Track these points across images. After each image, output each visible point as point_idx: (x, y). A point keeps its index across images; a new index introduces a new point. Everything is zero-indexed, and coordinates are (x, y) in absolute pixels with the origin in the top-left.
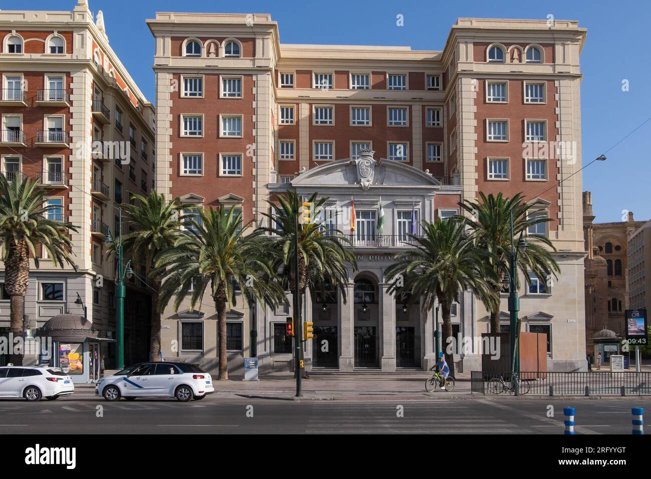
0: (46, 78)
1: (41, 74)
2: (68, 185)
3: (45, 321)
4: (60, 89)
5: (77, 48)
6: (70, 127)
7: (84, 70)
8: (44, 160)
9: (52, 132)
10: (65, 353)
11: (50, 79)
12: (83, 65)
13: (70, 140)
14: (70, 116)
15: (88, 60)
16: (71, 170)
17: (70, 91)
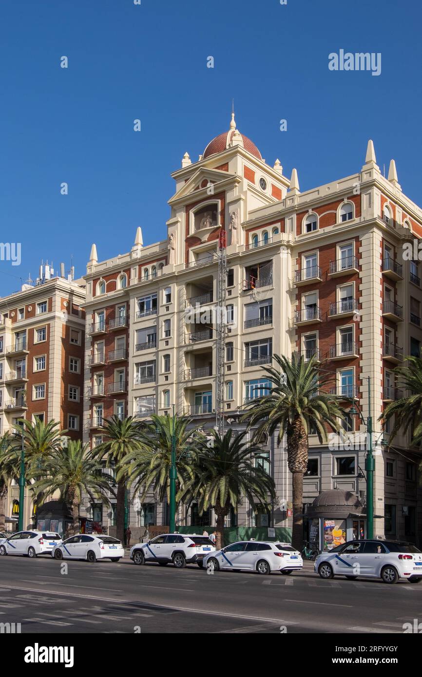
0: (338, 248)
1: (333, 246)
2: (359, 354)
3: (314, 497)
4: (350, 257)
5: (365, 209)
6: (359, 293)
7: (371, 231)
8: (337, 331)
9: (344, 302)
10: (329, 530)
11: (342, 248)
12: (371, 225)
13: (360, 307)
14: (360, 281)
15: (375, 219)
16: (362, 338)
17: (359, 256)
